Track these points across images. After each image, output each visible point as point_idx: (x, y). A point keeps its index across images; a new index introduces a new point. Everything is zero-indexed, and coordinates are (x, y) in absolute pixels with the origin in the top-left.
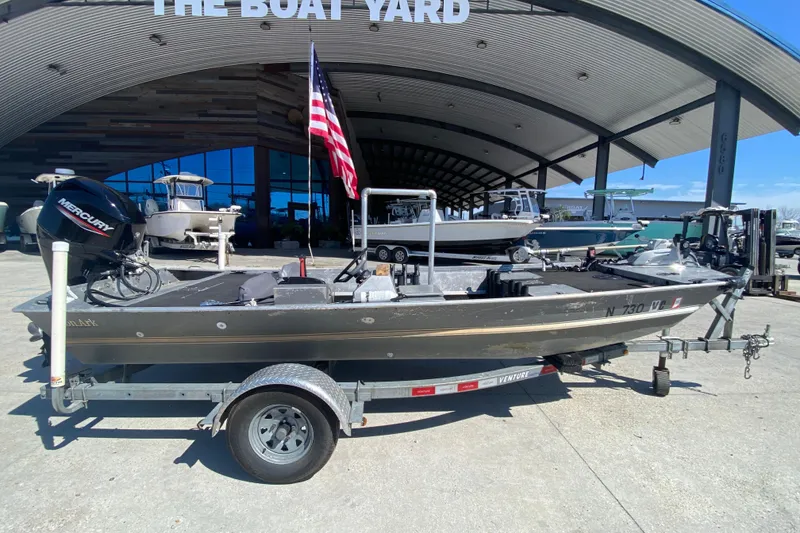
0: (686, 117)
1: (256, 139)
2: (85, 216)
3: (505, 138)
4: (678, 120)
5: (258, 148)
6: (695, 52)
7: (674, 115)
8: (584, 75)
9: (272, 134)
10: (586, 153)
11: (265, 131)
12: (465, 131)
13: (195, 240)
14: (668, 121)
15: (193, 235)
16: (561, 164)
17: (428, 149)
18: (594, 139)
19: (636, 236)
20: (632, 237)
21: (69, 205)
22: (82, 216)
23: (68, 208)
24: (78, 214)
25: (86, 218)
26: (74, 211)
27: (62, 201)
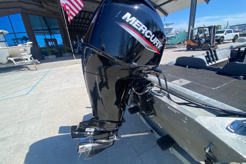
1: (20, 9)
2: (149, 34)
5: (22, 14)
9: (28, 7)
11: (23, 5)
13: (14, 61)
14: (173, 1)
15: (12, 59)
19: (175, 38)
20: (174, 38)
21: (134, 21)
22: (146, 35)
23: (134, 25)
24: (143, 33)
25: (148, 37)
26: (139, 30)
27: (127, 16)
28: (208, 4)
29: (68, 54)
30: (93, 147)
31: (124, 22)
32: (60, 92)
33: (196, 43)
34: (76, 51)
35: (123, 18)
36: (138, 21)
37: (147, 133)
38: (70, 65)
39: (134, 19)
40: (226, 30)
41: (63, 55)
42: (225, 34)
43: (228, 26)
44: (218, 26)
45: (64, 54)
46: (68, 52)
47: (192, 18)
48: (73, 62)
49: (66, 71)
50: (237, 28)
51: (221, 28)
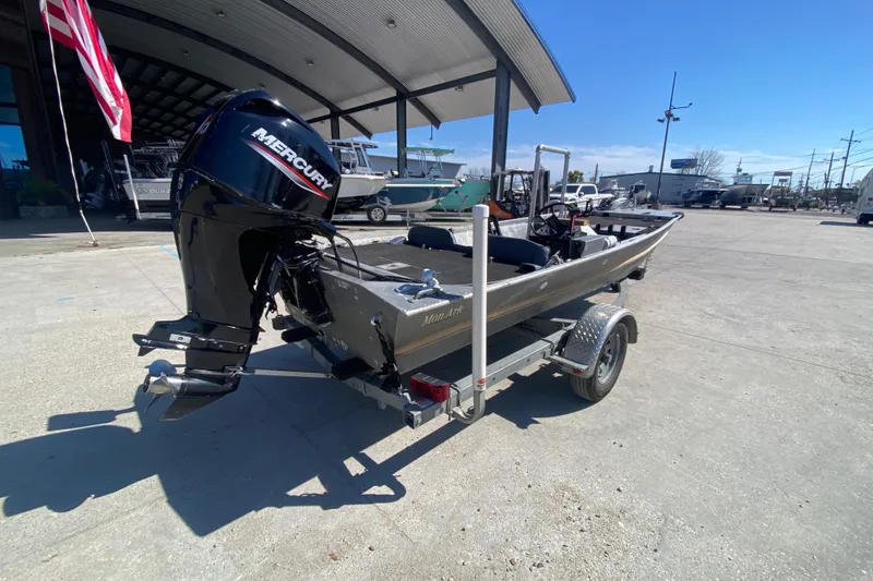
0: (468, 87)
2: (300, 163)
3: (289, 73)
4: (462, 88)
6: (488, 32)
7: (458, 83)
8: (392, 22)
10: (380, 107)
12: (236, 53)
14: (453, 89)
16: (351, 115)
17: (166, 66)
18: (392, 93)
19: (457, 192)
20: (453, 193)
21: (273, 142)
22: (295, 163)
23: (273, 147)
24: (289, 160)
25: (301, 168)
26: (283, 154)
27: (261, 133)
28: (536, 113)
29: (52, 209)
30: (183, 385)
31: (255, 140)
32: (33, 333)
33: (506, 211)
34: (90, 199)
35: (254, 135)
36: (279, 142)
37: (322, 376)
38: (63, 250)
39: (272, 138)
40: (581, 185)
41: (22, 214)
42: (580, 195)
43: (599, 175)
44: (576, 172)
45: (31, 209)
46: (48, 203)
47: (500, 144)
48: (77, 243)
49: (50, 269)
50: (614, 183)
51: (581, 180)
